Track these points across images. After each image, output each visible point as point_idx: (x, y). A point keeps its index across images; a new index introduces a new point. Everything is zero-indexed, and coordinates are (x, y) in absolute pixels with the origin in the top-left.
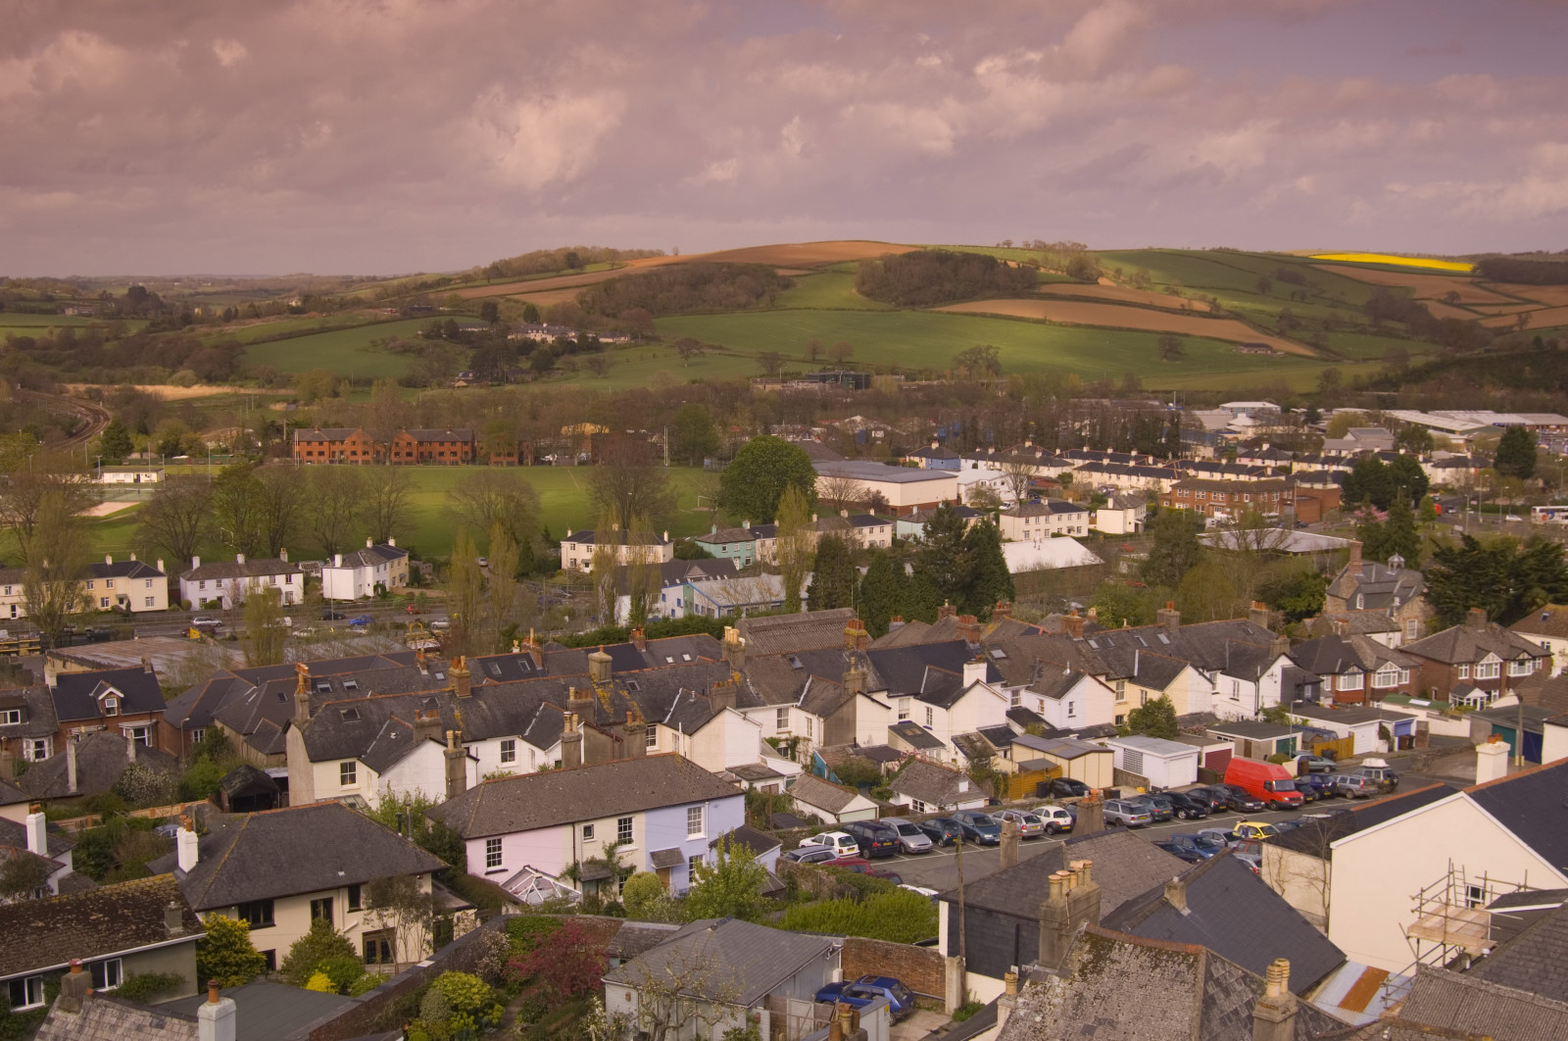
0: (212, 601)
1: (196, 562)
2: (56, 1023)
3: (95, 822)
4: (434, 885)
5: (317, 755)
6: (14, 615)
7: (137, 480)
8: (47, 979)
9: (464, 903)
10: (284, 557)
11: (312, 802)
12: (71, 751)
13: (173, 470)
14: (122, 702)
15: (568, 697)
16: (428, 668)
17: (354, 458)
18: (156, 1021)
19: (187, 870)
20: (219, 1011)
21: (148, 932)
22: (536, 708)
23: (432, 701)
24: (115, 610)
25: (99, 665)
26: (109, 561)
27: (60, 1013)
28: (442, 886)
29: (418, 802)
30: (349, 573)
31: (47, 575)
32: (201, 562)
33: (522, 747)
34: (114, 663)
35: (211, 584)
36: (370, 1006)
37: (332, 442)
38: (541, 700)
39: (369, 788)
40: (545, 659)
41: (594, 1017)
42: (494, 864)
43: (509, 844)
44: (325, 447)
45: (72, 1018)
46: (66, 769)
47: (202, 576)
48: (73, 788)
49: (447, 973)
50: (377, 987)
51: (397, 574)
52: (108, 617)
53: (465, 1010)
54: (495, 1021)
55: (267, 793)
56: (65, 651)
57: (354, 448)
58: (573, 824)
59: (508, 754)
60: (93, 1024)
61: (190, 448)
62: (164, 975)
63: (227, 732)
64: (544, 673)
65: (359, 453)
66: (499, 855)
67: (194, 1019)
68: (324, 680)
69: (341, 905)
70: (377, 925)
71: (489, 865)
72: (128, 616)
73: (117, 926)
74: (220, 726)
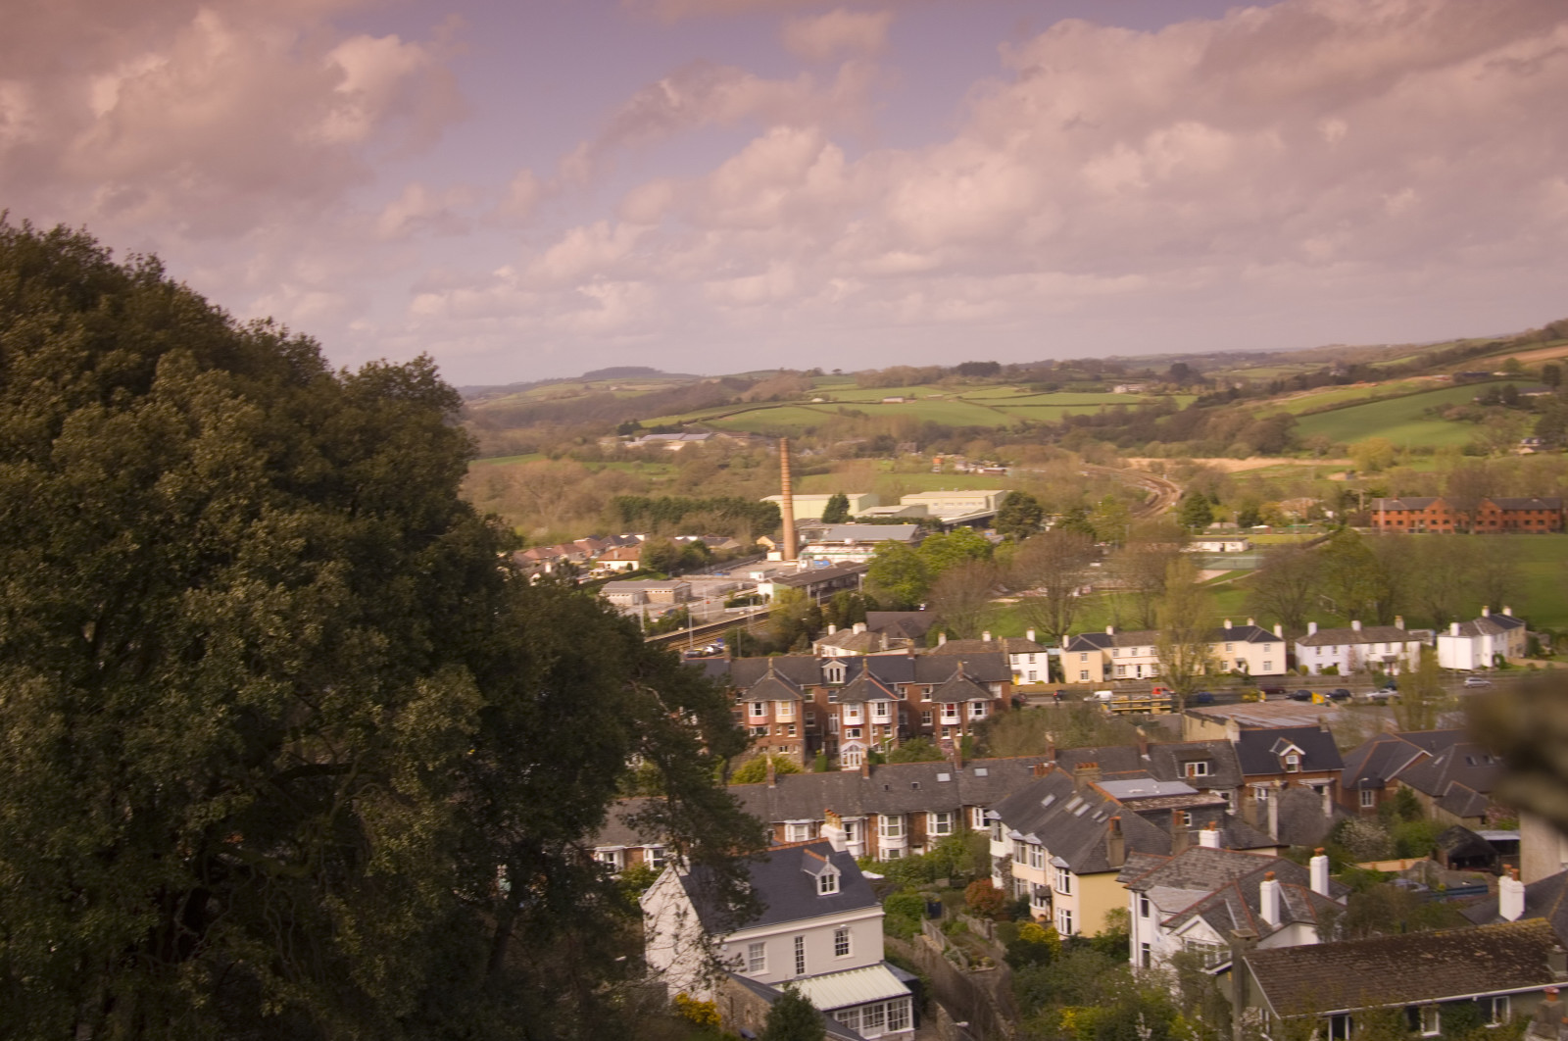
0: (1328, 668)
1: (1312, 628)
6: (1139, 675)
7: (1223, 549)
10: (1399, 624)
12: (1273, 804)
13: (1253, 539)
14: (1301, 758)
17: (1434, 527)
21: (1532, 974)
24: (1234, 673)
26: (1228, 625)
30: (1466, 642)
32: (1319, 628)
35: (1327, 650)
37: (1412, 511)
44: (1404, 517)
47: (1318, 642)
51: (1514, 644)
52: (1230, 680)
56: (1203, 710)
57: (1434, 517)
61: (1269, 517)
63: (1416, 793)
65: (1440, 522)
72: (1248, 679)
73: (1503, 964)
74: (1408, 787)
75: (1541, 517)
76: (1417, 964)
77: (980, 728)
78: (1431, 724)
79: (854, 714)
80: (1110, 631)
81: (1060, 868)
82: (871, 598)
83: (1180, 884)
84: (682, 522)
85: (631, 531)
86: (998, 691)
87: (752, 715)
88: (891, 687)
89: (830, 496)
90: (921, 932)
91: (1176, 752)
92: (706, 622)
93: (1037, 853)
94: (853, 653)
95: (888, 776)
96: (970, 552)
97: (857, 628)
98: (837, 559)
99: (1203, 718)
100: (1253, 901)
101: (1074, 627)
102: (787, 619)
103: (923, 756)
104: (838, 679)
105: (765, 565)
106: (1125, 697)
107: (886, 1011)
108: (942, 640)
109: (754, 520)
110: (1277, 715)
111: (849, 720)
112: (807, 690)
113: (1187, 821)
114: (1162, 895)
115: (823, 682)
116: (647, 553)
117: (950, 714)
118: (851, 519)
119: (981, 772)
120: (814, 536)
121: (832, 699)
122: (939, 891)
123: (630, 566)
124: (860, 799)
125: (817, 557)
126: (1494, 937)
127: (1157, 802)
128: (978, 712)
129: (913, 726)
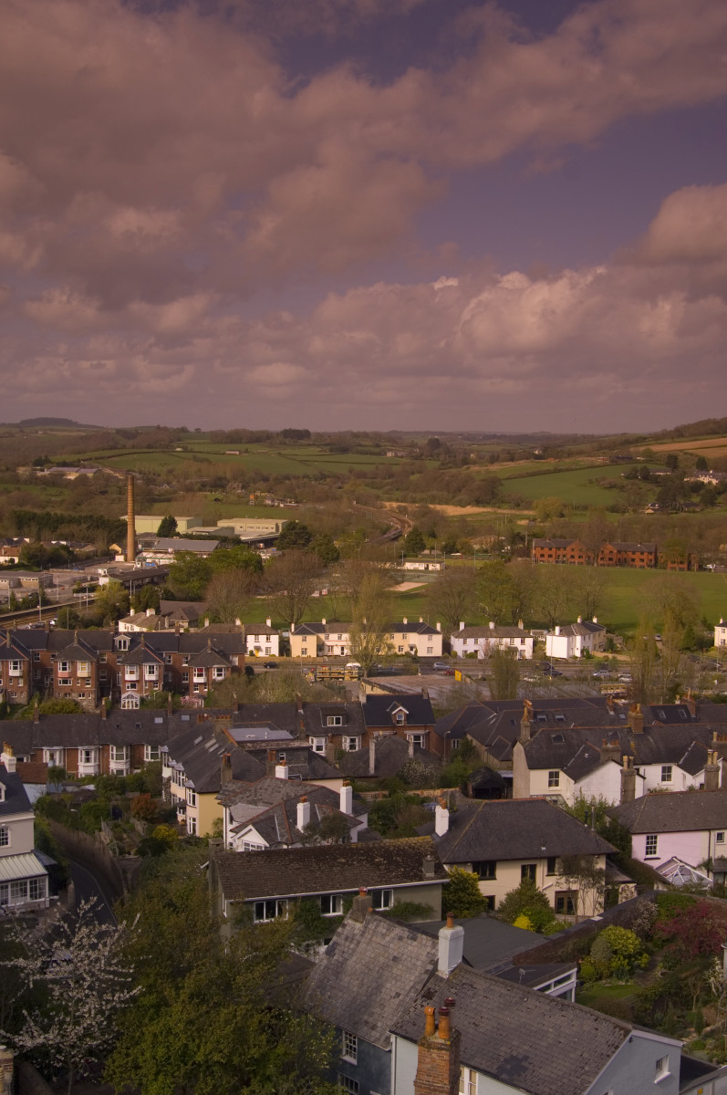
0: (471, 653)
1: (462, 626)
2: (348, 928)
3: (384, 796)
4: (607, 863)
5: (534, 765)
6: (343, 653)
7: (427, 568)
8: (345, 897)
9: (627, 879)
10: (521, 626)
11: (528, 797)
12: (372, 747)
13: (448, 562)
14: (407, 716)
15: (712, 739)
16: (614, 710)
17: (572, 560)
18: (411, 935)
19: (440, 835)
20: (453, 934)
21: (411, 874)
22: (689, 745)
23: (615, 734)
24: (407, 654)
25: (394, 691)
26: (405, 622)
27: (350, 921)
28: (612, 864)
29: (601, 803)
30: (565, 639)
31: (364, 628)
32: (465, 626)
33: (677, 772)
34: (404, 690)
35: (470, 641)
36: (557, 943)
37: (558, 549)
38: (693, 740)
39: (567, 790)
40: (698, 709)
41: (714, 972)
42: (651, 853)
43: (661, 838)
44: (553, 552)
45: (358, 925)
46: (369, 758)
47: (464, 636)
48: (372, 771)
49: (611, 926)
50: (562, 931)
51: (597, 642)
52: (402, 659)
53: (622, 954)
54: (643, 965)
55: (497, 787)
56: (373, 679)
57: (573, 553)
58: (709, 830)
59: (666, 776)
60: (371, 932)
61: (462, 548)
62: (420, 904)
63: (475, 742)
64: (696, 720)
65: (576, 557)
66: (655, 847)
67: (436, 937)
68: (542, 713)
69: (541, 871)
70: (564, 887)
71: (647, 853)
72: (416, 659)
73: (392, 867)
75: (642, 557)
76: (333, 866)
77: (219, 685)
79: (132, 673)
80: (324, 622)
81: (190, 788)
82: (169, 591)
83: (255, 803)
84: (58, 531)
85: (22, 536)
86: (235, 660)
87: (60, 671)
88: (161, 655)
89: (163, 518)
91: (322, 709)
92: (57, 603)
93: (182, 777)
94: (145, 630)
95: (120, 718)
96: (246, 562)
97: (149, 612)
98: (162, 562)
99: (373, 685)
100: (292, 815)
101: (305, 618)
104: (125, 648)
105: (112, 564)
106: (328, 668)
107: (28, 886)
108: (207, 624)
109: (110, 533)
111: (128, 677)
112: (101, 655)
113: (282, 758)
114: (245, 810)
115: (114, 649)
116: (25, 552)
117: (200, 675)
118: (178, 534)
119: (186, 718)
120: (148, 545)
121: (119, 662)
123: (12, 561)
124: (98, 733)
125: (148, 560)
127: (263, 744)
128: (219, 675)
129: (175, 683)
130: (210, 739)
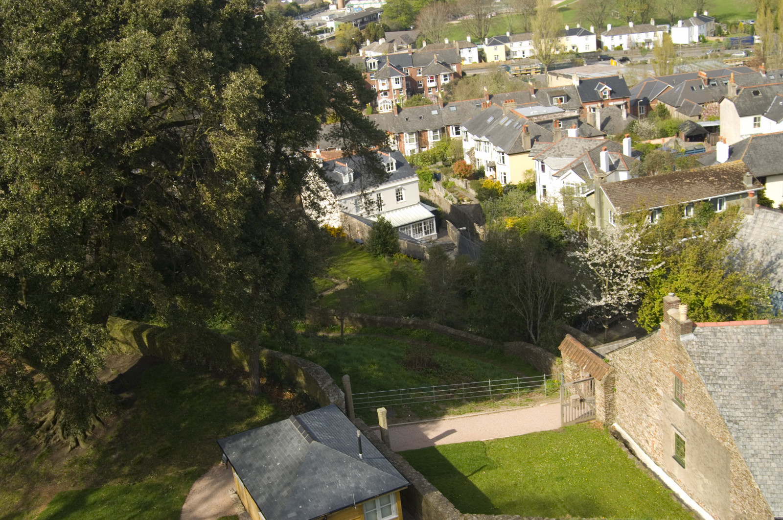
0: (618, 47)
1: (609, 27)
2: (743, 219)
5: (743, 114)
6: (524, 56)
10: (652, 23)
14: (611, 93)
21: (736, 186)
24: (571, 52)
26: (567, 28)
27: (743, 215)
30: (686, 29)
32: (612, 27)
35: (617, 38)
39: (770, 129)
45: (750, 217)
47: (612, 34)
51: (709, 30)
52: (569, 56)
56: (557, 71)
60: (761, 220)
63: (666, 106)
72: (578, 55)
73: (722, 183)
74: (662, 103)
76: (682, 185)
77: (448, 87)
78: (671, 72)
80: (508, 34)
81: (500, 152)
83: (560, 156)
86: (455, 68)
88: (401, 70)
90: (432, 188)
91: (548, 93)
93: (487, 146)
95: (406, 114)
97: (381, 41)
98: (365, 6)
99: (557, 76)
100: (596, 162)
101: (489, 34)
102: (345, 39)
103: (422, 102)
105: (329, 12)
106: (518, 67)
107: (423, 226)
108: (424, 44)
110: (594, 71)
111: (381, 88)
113: (560, 126)
114: (551, 162)
115: (367, 69)
117: (432, 81)
119: (453, 109)
121: (372, 78)
122: (439, 167)
124: (394, 126)
125: (355, 6)
126: (718, 170)
128: (446, 80)
129: (413, 88)
130: (502, 117)
